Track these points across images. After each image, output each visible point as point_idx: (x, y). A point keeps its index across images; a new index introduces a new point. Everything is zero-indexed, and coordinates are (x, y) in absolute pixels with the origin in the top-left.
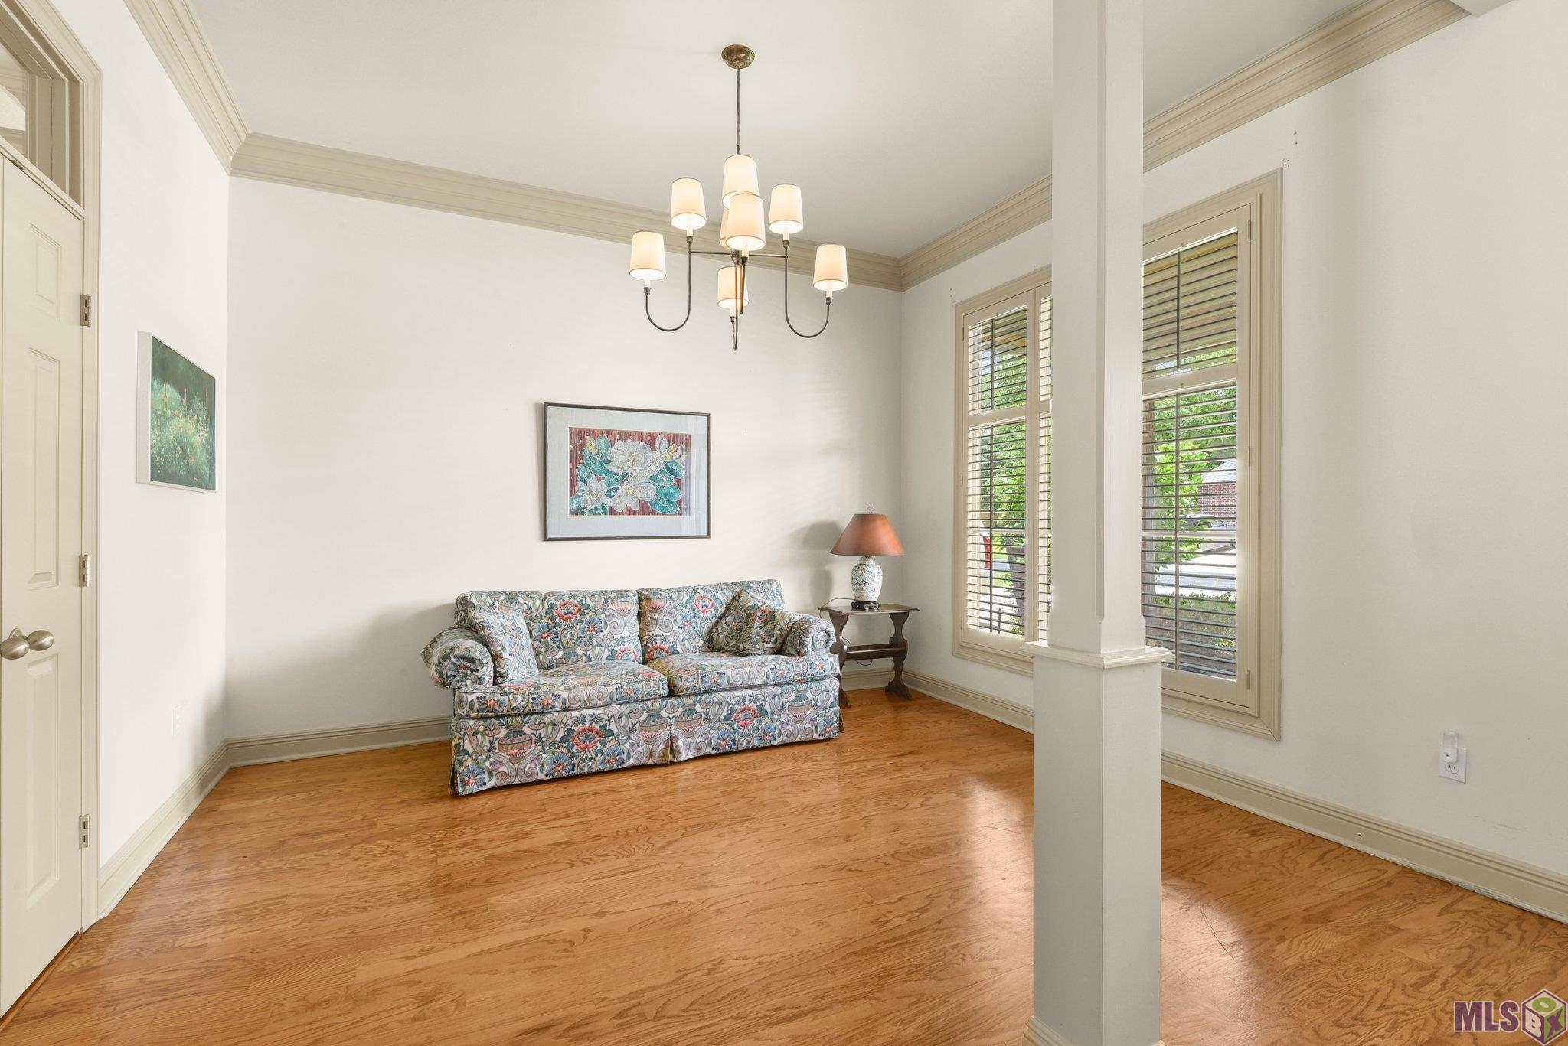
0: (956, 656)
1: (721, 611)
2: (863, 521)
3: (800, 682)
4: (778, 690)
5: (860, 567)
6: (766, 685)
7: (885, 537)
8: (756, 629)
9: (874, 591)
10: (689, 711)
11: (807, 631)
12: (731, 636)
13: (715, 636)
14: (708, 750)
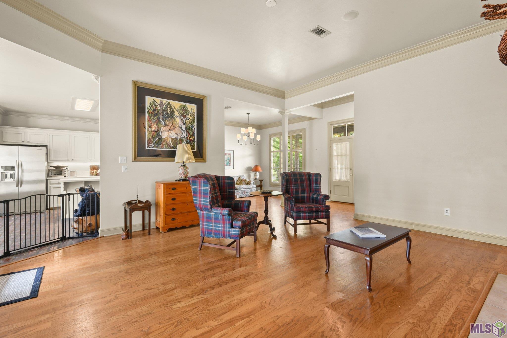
0: (270, 186)
1: (237, 180)
2: (256, 166)
3: (251, 188)
4: (248, 189)
5: (256, 173)
6: (247, 188)
7: (260, 169)
8: (243, 182)
9: (258, 177)
10: (238, 191)
11: (251, 182)
12: (239, 183)
13: (237, 183)
14: (240, 197)
